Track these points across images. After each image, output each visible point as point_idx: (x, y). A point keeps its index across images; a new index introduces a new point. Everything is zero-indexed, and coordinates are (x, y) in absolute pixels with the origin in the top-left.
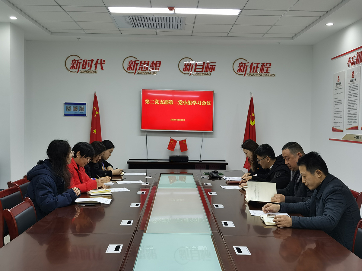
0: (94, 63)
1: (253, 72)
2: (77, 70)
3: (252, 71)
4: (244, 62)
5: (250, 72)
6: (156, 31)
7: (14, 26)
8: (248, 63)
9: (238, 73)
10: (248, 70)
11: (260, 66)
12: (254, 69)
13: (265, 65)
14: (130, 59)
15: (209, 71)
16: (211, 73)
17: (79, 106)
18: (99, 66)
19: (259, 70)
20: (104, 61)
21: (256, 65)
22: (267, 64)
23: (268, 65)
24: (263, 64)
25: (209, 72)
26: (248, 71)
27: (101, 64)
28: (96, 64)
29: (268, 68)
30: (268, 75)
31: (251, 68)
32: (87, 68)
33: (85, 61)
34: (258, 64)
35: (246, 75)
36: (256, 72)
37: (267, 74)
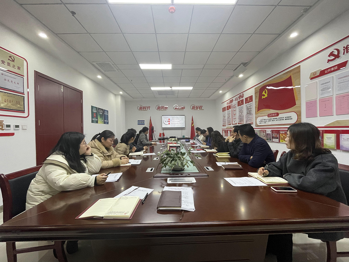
0: (147, 107)
1: (197, 109)
2: (141, 110)
4: (194, 106)
6: (166, 96)
7: (121, 96)
10: (195, 108)
11: (199, 107)
14: (158, 106)
16: (184, 110)
17: (142, 121)
18: (148, 108)
19: (199, 108)
21: (197, 107)
23: (202, 106)
26: (195, 109)
27: (149, 108)
28: (147, 108)
32: (145, 109)
33: (144, 107)
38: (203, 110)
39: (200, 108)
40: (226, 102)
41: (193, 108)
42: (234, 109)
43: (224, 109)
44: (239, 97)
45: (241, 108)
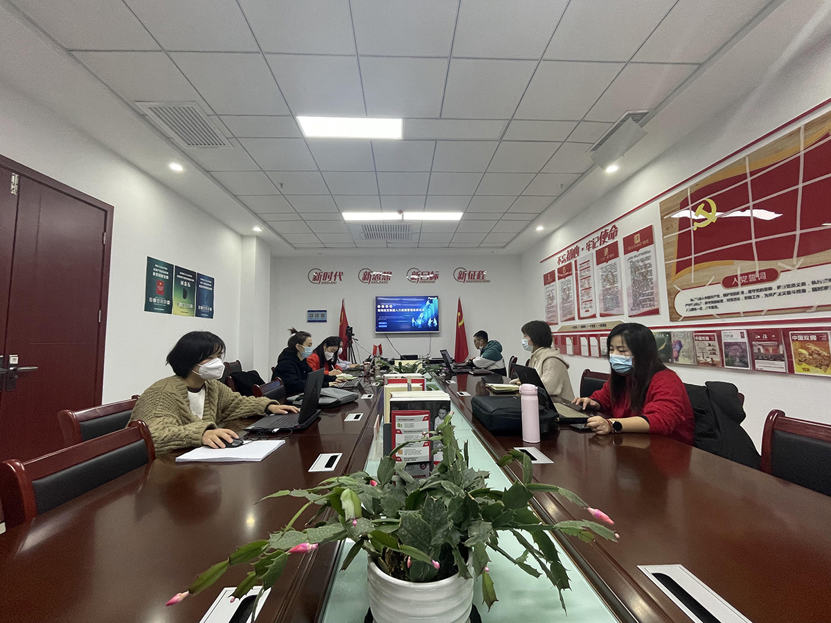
0: (333, 275)
1: (471, 279)
2: (318, 282)
4: (463, 270)
5: (469, 279)
6: (387, 243)
7: (261, 240)
8: (467, 271)
9: (458, 280)
10: (467, 277)
11: (476, 273)
12: (471, 276)
13: (481, 272)
14: (364, 271)
16: (434, 280)
17: (320, 313)
18: (338, 277)
19: (476, 277)
20: (342, 273)
21: (473, 273)
22: (483, 272)
24: (479, 272)
26: (467, 279)
27: (340, 276)
28: (335, 276)
29: (483, 275)
30: (485, 282)
31: (469, 275)
32: (328, 279)
33: (326, 274)
35: (465, 281)
36: (474, 278)
37: (483, 280)
38: (488, 281)
39: (478, 278)
40: (556, 258)
41: (461, 277)
42: (583, 274)
43: (549, 278)
44: (600, 239)
45: (608, 267)
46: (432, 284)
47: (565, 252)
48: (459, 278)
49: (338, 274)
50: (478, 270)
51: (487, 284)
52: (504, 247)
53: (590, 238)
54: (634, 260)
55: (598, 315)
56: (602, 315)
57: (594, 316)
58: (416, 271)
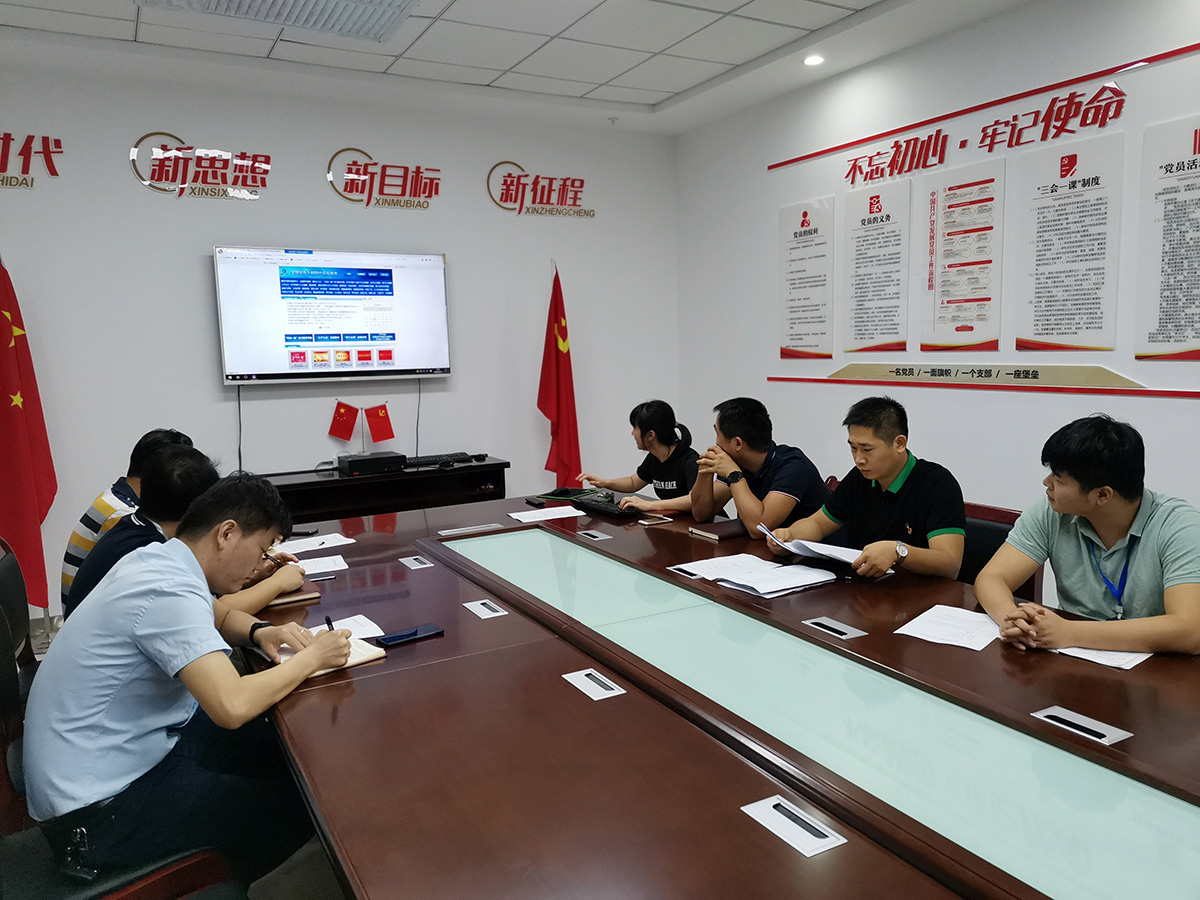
0: (15, 147)
1: (541, 202)
3: (538, 200)
4: (516, 172)
5: (534, 202)
6: (279, 40)
8: (527, 176)
9: (502, 204)
10: (529, 195)
11: (556, 185)
12: (542, 194)
13: (569, 183)
14: (157, 142)
15: (423, 196)
16: (428, 200)
18: (37, 162)
19: (554, 197)
20: (58, 143)
21: (545, 183)
22: (573, 181)
23: (577, 184)
24: (565, 180)
25: (422, 198)
26: (528, 201)
27: (47, 153)
28: (26, 151)
29: (576, 193)
30: (579, 213)
31: (534, 190)
34: (551, 180)
35: (524, 210)
36: (548, 202)
37: (576, 209)
38: (590, 214)
39: (562, 200)
40: (843, 160)
41: (510, 192)
44: (1047, 119)
45: (1069, 209)
46: (418, 211)
47: (886, 146)
48: (506, 196)
49: (37, 146)
50: (559, 173)
51: (586, 220)
52: (654, 106)
53: (1004, 113)
54: (1182, 196)
55: (1007, 345)
56: (1023, 345)
57: (992, 346)
58: (362, 160)
